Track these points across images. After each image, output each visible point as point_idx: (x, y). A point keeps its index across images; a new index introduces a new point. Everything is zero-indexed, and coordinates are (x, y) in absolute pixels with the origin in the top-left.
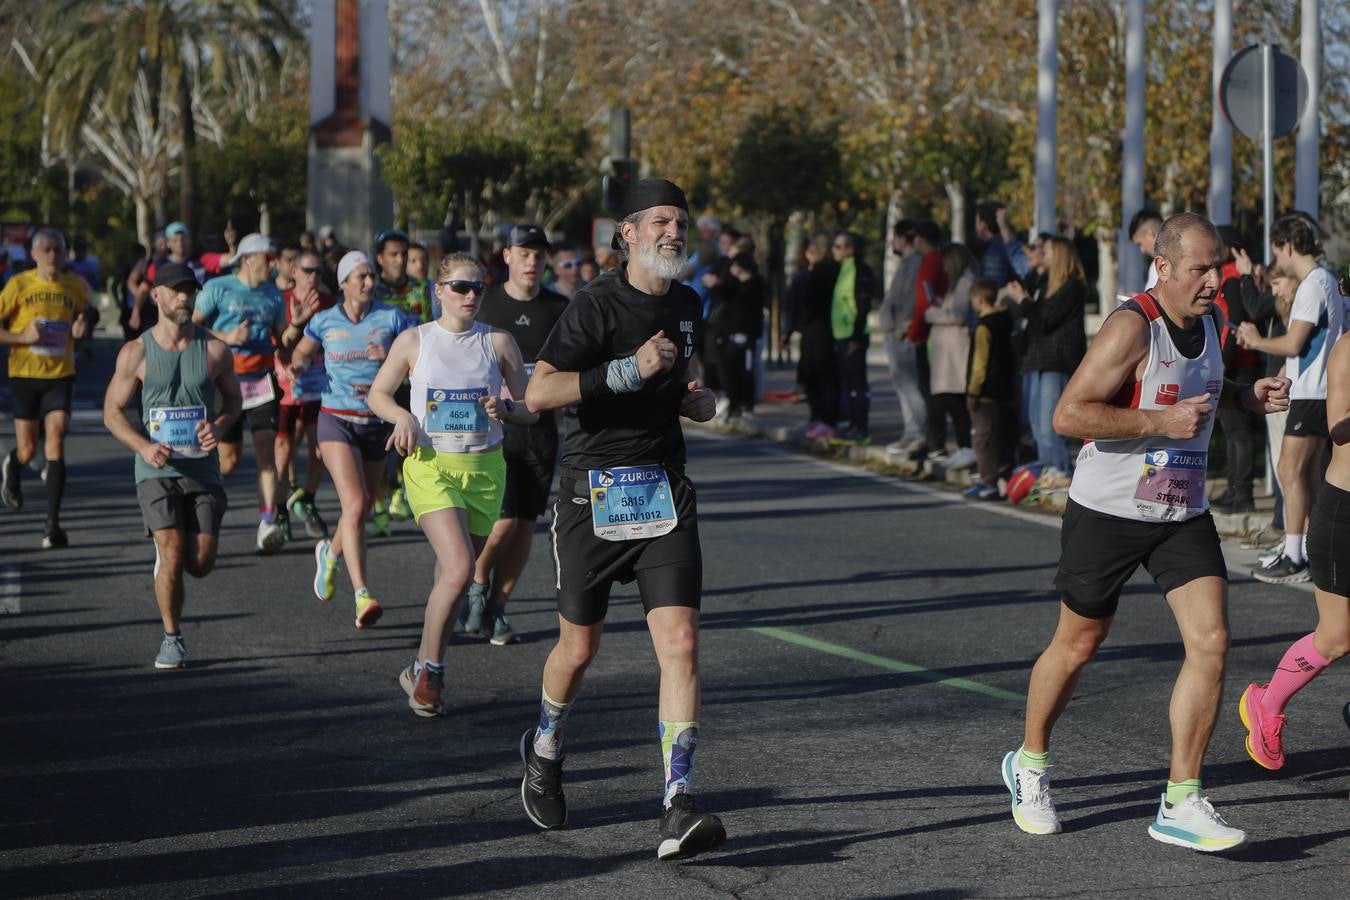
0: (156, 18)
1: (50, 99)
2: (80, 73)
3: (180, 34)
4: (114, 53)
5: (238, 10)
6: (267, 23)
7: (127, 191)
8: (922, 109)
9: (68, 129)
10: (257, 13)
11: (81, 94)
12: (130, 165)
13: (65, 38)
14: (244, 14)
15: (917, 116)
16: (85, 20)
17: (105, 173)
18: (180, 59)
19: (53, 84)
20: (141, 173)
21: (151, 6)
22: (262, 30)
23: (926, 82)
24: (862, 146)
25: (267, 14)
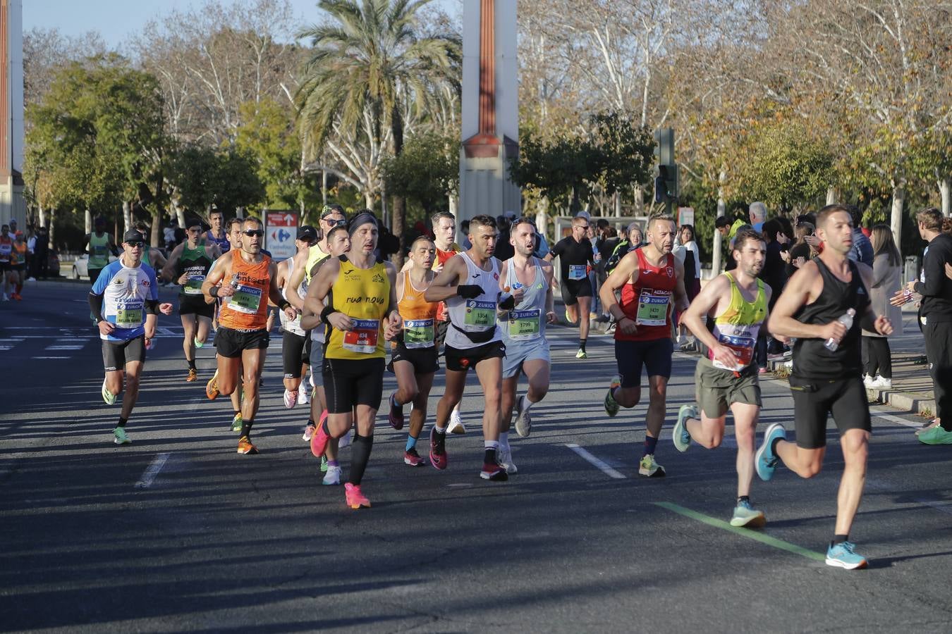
0: (378, 67)
1: (303, 124)
2: (323, 105)
3: (394, 78)
4: (347, 92)
5: (435, 61)
6: (455, 69)
7: (359, 188)
8: (913, 127)
9: (315, 145)
10: (446, 63)
11: (324, 121)
12: (361, 170)
13: (314, 81)
14: (439, 64)
15: (911, 133)
16: (327, 68)
17: (343, 176)
18: (393, 94)
19: (305, 114)
20: (369, 175)
21: (374, 58)
22: (450, 74)
23: (915, 108)
24: (869, 154)
25: (453, 64)
